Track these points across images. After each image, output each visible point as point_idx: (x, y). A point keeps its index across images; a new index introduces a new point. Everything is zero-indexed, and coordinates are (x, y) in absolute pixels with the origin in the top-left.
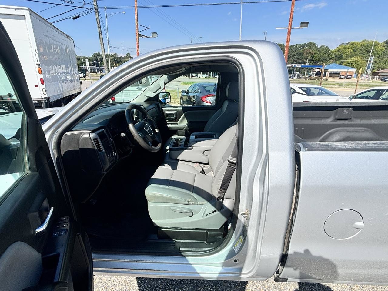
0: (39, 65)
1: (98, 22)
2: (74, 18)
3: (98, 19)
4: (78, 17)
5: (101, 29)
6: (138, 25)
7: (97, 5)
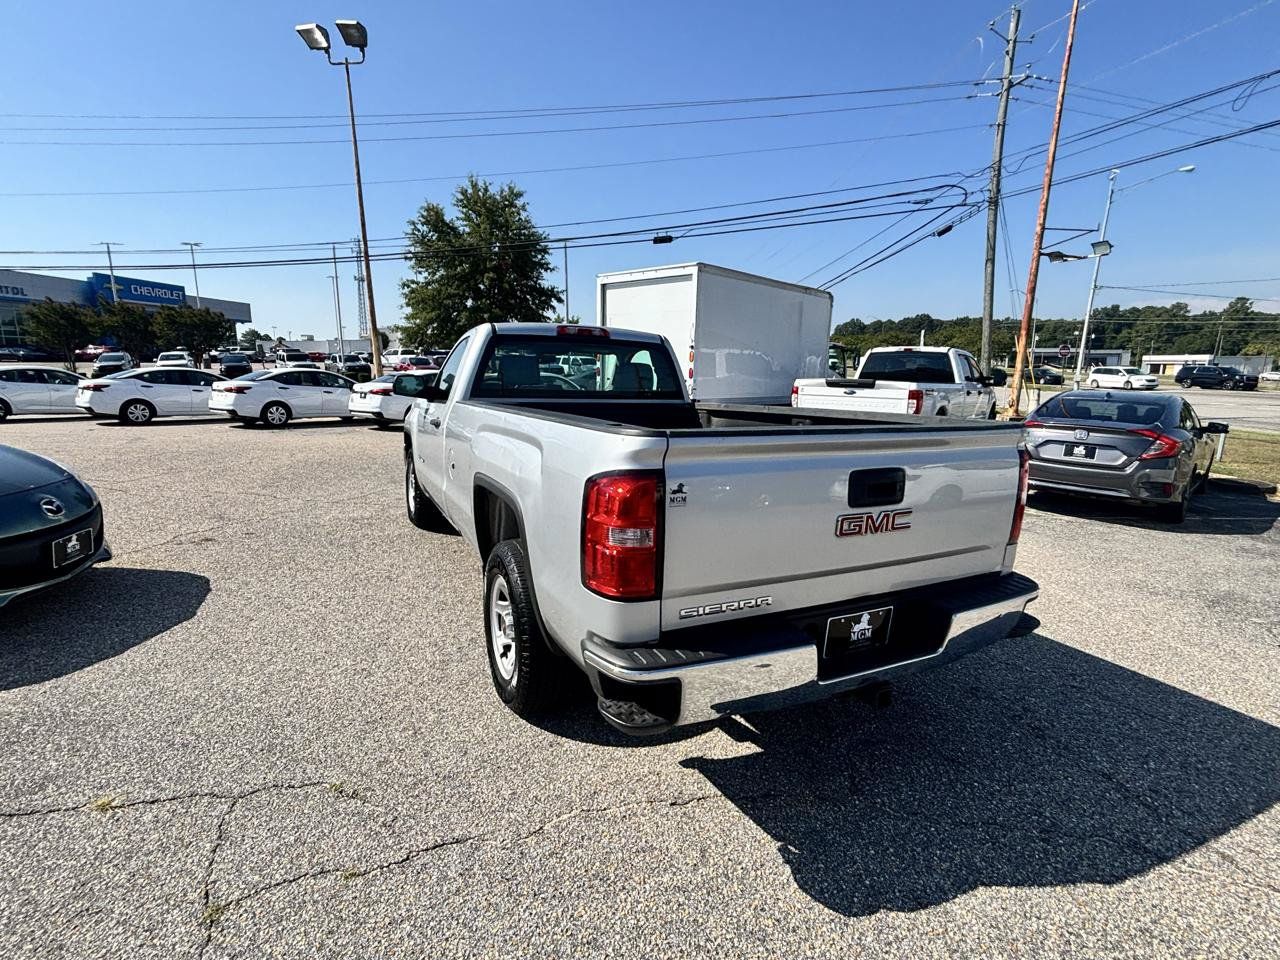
0: (692, 347)
1: (991, 233)
2: (941, 233)
3: (991, 226)
4: (949, 229)
5: (994, 250)
6: (1043, 228)
7: (999, 191)
